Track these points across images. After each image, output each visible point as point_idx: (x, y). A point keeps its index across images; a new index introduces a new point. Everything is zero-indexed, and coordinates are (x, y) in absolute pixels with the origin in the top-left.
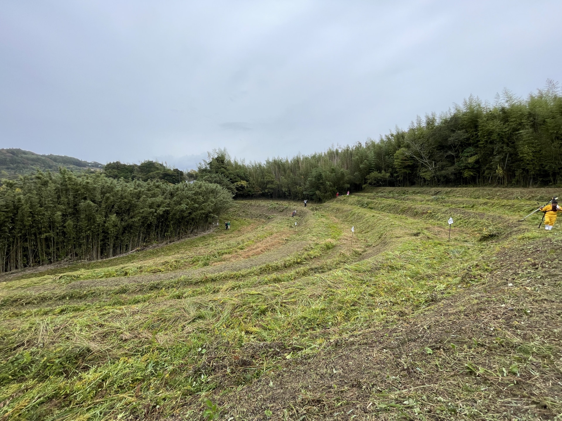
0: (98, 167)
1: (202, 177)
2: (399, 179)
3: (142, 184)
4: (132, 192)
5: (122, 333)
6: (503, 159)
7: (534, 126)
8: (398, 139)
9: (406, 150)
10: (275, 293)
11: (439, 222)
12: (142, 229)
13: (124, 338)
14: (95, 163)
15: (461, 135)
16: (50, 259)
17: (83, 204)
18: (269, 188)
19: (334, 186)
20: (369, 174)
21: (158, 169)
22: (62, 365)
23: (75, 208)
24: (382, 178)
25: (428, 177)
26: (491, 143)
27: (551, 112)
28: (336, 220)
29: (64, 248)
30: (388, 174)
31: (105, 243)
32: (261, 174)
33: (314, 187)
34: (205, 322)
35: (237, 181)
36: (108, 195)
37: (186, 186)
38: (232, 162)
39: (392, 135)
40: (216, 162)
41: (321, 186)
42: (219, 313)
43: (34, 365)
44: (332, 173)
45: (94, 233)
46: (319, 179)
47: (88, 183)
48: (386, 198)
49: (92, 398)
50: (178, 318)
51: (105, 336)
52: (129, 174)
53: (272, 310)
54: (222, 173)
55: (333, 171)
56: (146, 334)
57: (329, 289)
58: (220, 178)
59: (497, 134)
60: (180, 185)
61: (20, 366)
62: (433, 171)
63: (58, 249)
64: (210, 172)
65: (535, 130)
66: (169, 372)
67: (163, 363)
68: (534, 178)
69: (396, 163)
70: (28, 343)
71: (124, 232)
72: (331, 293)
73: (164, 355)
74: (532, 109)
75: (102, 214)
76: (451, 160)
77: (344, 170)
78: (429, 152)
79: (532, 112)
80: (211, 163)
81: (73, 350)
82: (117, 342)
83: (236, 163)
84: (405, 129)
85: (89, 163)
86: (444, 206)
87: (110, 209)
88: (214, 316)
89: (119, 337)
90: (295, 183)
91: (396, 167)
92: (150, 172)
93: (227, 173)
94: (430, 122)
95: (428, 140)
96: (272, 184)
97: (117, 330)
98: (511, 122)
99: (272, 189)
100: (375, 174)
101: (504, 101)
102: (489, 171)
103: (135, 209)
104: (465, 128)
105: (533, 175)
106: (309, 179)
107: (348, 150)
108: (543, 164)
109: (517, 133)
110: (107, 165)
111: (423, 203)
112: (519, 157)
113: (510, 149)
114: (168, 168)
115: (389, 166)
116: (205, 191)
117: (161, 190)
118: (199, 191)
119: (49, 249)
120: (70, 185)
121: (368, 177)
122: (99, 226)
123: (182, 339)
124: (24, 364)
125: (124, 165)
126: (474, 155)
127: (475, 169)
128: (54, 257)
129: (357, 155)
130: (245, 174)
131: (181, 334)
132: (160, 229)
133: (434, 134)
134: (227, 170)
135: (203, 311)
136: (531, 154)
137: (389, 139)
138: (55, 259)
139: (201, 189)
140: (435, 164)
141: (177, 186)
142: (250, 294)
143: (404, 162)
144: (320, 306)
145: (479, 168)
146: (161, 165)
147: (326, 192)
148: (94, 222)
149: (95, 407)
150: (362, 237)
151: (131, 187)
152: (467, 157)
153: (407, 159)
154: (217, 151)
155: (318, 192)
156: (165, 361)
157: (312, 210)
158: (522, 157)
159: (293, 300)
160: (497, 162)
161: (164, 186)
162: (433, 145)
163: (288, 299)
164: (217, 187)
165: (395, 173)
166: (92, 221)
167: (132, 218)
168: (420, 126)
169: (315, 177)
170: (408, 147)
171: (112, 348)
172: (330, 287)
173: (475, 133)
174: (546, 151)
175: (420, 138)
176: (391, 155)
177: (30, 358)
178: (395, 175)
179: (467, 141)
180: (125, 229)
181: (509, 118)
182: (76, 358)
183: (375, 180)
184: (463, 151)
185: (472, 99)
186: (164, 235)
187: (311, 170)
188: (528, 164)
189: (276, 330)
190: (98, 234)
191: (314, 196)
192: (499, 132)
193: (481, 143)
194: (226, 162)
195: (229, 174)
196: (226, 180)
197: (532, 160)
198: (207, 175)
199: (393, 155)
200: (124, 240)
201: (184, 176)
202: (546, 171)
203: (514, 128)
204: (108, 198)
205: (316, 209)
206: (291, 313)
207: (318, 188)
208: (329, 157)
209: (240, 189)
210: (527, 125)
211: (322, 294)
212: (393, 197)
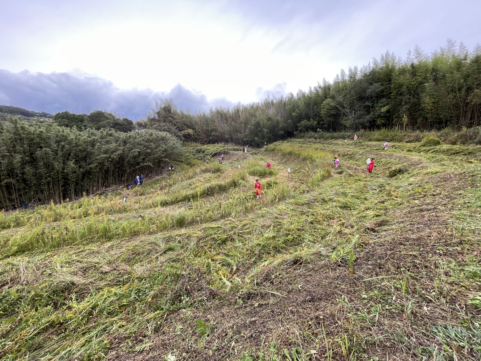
0: (46, 117)
1: (151, 125)
2: (324, 126)
3: (95, 132)
4: (86, 140)
5: (101, 267)
6: (408, 109)
7: (435, 80)
8: (325, 90)
9: (332, 100)
10: (232, 225)
11: (357, 162)
12: (100, 174)
13: (104, 271)
14: (43, 113)
15: (377, 87)
16: (14, 205)
17: (39, 153)
18: (213, 135)
19: (270, 133)
20: (300, 122)
21: (107, 118)
22: (51, 298)
23: (32, 157)
24: (310, 125)
25: (348, 125)
26: (401, 94)
27: (450, 68)
28: (273, 162)
29: (26, 194)
30: (316, 122)
31: (66, 189)
32: (206, 123)
33: (253, 134)
34: (176, 253)
35: (184, 130)
36: (63, 143)
37: (138, 135)
38: (179, 112)
39: (320, 87)
40: (164, 112)
41: (259, 133)
42: (186, 245)
43: (22, 300)
44: (268, 121)
45: (55, 179)
46: (257, 127)
47: (42, 132)
48: (314, 143)
49: (85, 324)
50: (150, 251)
51: (85, 271)
52: (80, 123)
53: (231, 239)
54: (169, 122)
55: (269, 119)
56: (124, 266)
57: (276, 220)
58: (168, 127)
59: (406, 87)
60: (132, 133)
61: (8, 303)
62: (352, 119)
63: (20, 195)
64: (158, 121)
65: (437, 84)
66: (151, 296)
67: (145, 290)
68: (431, 125)
69: (323, 112)
70: (12, 282)
71: (83, 178)
72: (278, 223)
73: (143, 283)
74: (435, 65)
75: (59, 162)
76: (368, 110)
77: (279, 118)
78: (350, 103)
79: (435, 68)
80: (158, 112)
81: (59, 285)
82: (98, 275)
83: (182, 113)
84: (331, 81)
85: (37, 113)
86: (361, 149)
87: (67, 157)
88: (182, 247)
89: (99, 271)
90: (236, 130)
91: (322, 116)
92: (100, 122)
93: (174, 122)
94: (352, 76)
95: (350, 92)
96: (216, 132)
97: (96, 265)
98: (418, 76)
99: (216, 136)
100: (304, 122)
101: (413, 57)
102: (397, 119)
103: (91, 156)
104: (381, 81)
105: (431, 122)
106: (248, 126)
107: (282, 101)
108: (439, 113)
109: (422, 85)
110: (56, 115)
111: (344, 146)
112: (421, 107)
113: (415, 100)
114: (117, 117)
115: (317, 115)
116: (156, 139)
117: (115, 139)
118: (150, 138)
119: (12, 195)
120: (24, 134)
121: (298, 125)
122: (58, 172)
123: (157, 269)
124: (12, 301)
125: (74, 115)
126: (386, 105)
127: (386, 117)
128: (17, 203)
129: (290, 105)
130: (191, 123)
131: (156, 264)
132: (117, 174)
133: (355, 87)
134: (175, 119)
135: (172, 244)
136: (431, 104)
137: (317, 90)
138: (19, 205)
139: (152, 137)
140: (355, 113)
141: (129, 134)
142: (211, 228)
143: (329, 111)
144: (271, 234)
145: (389, 116)
146: (110, 115)
147: (264, 139)
148: (53, 169)
149: (89, 331)
150: (296, 176)
151: (84, 135)
152: (381, 107)
153: (332, 108)
154: (164, 101)
155: (256, 138)
156: (145, 288)
157: (252, 154)
158: (424, 107)
159: (247, 230)
160: (403, 111)
161: (116, 134)
162: (354, 97)
163: (243, 230)
164: (166, 134)
165: (321, 121)
166: (50, 168)
167: (89, 164)
168: (343, 79)
169: (254, 125)
170: (333, 98)
171: (95, 280)
172: (276, 218)
173: (388, 86)
174: (443, 102)
175: (343, 90)
176: (318, 105)
177: (17, 294)
178: (322, 123)
179: (381, 93)
180: (84, 175)
181: (417, 73)
182: (62, 291)
183: (305, 128)
184: (378, 102)
185: (388, 55)
186: (122, 180)
187: (250, 119)
188: (428, 113)
189: (237, 256)
190: (59, 181)
191: (253, 142)
192: (409, 85)
193: (393, 94)
194: (172, 111)
195: (177, 122)
196: (173, 128)
197: (431, 110)
198: (156, 124)
199: (320, 105)
200: (84, 185)
201: (134, 125)
202: (440, 119)
203: (419, 82)
204: (63, 147)
205: (255, 154)
206: (247, 242)
207: (257, 135)
208: (266, 107)
209: (187, 136)
210: (431, 79)
211: (271, 225)
212: (320, 142)
